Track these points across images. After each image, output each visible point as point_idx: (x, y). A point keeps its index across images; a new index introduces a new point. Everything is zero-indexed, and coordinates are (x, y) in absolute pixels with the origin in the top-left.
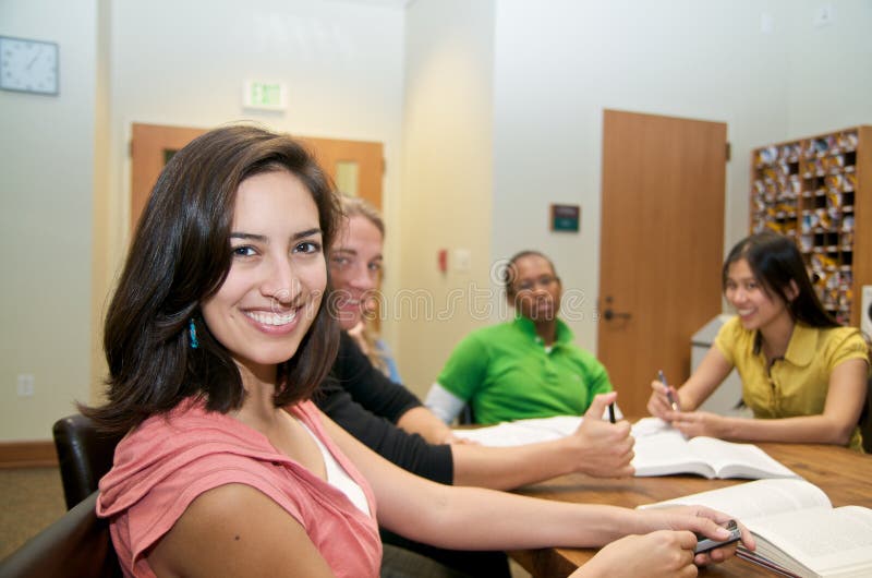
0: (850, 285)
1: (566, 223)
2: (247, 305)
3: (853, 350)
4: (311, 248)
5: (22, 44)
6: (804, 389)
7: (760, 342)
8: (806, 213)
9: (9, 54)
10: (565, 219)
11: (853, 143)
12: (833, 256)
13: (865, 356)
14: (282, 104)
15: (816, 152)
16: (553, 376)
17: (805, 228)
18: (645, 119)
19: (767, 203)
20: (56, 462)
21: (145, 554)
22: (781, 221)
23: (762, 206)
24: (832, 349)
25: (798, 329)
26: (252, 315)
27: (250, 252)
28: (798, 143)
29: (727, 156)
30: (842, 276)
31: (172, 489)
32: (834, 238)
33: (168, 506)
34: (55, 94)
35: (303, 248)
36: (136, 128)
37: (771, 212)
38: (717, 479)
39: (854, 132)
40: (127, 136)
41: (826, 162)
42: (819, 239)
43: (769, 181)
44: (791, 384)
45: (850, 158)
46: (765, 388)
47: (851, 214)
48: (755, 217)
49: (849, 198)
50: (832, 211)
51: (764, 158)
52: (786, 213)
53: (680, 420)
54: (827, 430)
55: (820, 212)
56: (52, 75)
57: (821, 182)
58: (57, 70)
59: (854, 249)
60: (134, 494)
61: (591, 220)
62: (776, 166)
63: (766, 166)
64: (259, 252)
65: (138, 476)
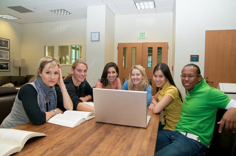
9: (93, 35)
14: (146, 36)
34: (99, 41)
36: (119, 44)
40: (117, 46)
56: (98, 38)
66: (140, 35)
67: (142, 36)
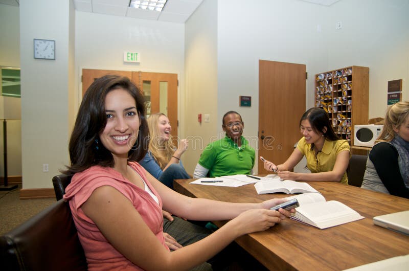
0: (350, 125)
1: (246, 103)
2: (112, 134)
3: (344, 148)
4: (132, 114)
5: (42, 42)
6: (328, 163)
7: (313, 146)
8: (335, 98)
9: (38, 45)
10: (245, 102)
11: (350, 72)
12: (344, 114)
13: (349, 150)
14: (139, 60)
15: (338, 75)
16: (242, 157)
17: (335, 104)
18: (275, 63)
19: (321, 95)
20: (55, 196)
21: (81, 207)
22: (326, 101)
23: (319, 96)
24: (337, 147)
25: (326, 141)
26: (114, 137)
27: (111, 116)
28: (331, 73)
29: (306, 78)
30: (347, 122)
31: (88, 188)
32: (345, 107)
33: (86, 194)
34: (54, 59)
35: (130, 114)
36: (84, 70)
37: (323, 98)
38: (290, 194)
39: (350, 68)
40: (81, 74)
41: (341, 79)
42: (339, 108)
43: (321, 86)
44: (324, 161)
45: (350, 78)
46: (315, 162)
47: (350, 99)
48: (316, 100)
49: (349, 93)
50: (344, 98)
51: (320, 78)
52: (328, 98)
53: (280, 174)
54: (332, 176)
55: (340, 98)
56: (53, 53)
57: (340, 87)
58: (55, 50)
59: (352, 111)
60: (76, 191)
61: (255, 102)
62: (324, 81)
63: (320, 81)
64: (114, 116)
65: (78, 185)
66: (128, 57)
67: (132, 58)
